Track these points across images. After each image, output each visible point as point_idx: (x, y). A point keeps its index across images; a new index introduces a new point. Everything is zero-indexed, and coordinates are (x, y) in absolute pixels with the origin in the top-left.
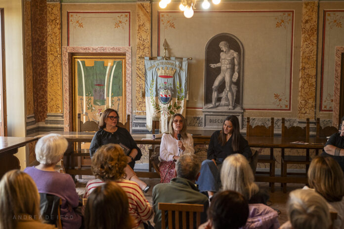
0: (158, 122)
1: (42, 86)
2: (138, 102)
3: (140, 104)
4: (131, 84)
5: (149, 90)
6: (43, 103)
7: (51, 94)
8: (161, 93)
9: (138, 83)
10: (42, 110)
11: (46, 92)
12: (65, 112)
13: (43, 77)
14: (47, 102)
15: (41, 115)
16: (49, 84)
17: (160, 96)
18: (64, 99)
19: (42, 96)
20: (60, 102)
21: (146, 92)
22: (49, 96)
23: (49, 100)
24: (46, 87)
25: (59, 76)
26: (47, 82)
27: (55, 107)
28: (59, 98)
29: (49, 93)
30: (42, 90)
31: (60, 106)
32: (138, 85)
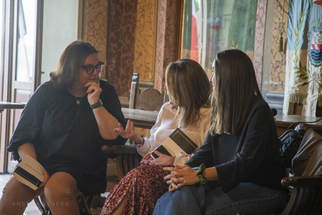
0: (301, 105)
1: (128, 28)
2: (274, 62)
3: (278, 67)
4: (264, 22)
5: (294, 35)
6: (127, 61)
7: (139, 44)
8: (313, 42)
9: (277, 20)
10: (125, 74)
11: (133, 40)
12: (156, 80)
13: (131, 13)
14: (133, 59)
15: (124, 82)
16: (138, 24)
17: (312, 48)
18: (158, 54)
19: (127, 48)
20: (150, 60)
21: (289, 40)
22: (136, 49)
23: (136, 55)
24: (133, 31)
25: (153, 9)
26: (135, 21)
27: (143, 68)
28: (150, 51)
29: (137, 43)
30: (128, 35)
31: (150, 66)
32: (277, 26)
